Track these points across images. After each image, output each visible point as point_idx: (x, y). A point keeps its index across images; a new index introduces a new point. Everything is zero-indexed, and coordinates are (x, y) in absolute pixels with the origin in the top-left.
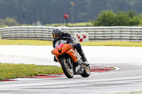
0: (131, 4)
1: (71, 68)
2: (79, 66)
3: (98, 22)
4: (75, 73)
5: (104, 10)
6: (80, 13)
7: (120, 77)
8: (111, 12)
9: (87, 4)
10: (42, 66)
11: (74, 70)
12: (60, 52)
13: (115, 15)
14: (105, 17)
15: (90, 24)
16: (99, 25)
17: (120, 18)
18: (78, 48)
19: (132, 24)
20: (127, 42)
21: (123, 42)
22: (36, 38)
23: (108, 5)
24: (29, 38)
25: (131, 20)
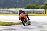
0: (37, 2)
1: (25, 22)
2: (27, 22)
3: (26, 8)
4: (26, 24)
5: (28, 4)
6: (20, 5)
7: (33, 26)
8: (30, 4)
9: (22, 2)
10: (7, 22)
11: (26, 23)
12: (21, 17)
13: (31, 5)
14: (28, 6)
15: (23, 8)
16: (26, 9)
17: (33, 6)
18: (27, 16)
19: (37, 8)
20: (36, 14)
21: (34, 14)
22: (5, 13)
23: (29, 2)
24: (3, 13)
25: (37, 7)
